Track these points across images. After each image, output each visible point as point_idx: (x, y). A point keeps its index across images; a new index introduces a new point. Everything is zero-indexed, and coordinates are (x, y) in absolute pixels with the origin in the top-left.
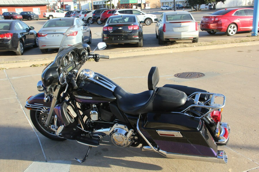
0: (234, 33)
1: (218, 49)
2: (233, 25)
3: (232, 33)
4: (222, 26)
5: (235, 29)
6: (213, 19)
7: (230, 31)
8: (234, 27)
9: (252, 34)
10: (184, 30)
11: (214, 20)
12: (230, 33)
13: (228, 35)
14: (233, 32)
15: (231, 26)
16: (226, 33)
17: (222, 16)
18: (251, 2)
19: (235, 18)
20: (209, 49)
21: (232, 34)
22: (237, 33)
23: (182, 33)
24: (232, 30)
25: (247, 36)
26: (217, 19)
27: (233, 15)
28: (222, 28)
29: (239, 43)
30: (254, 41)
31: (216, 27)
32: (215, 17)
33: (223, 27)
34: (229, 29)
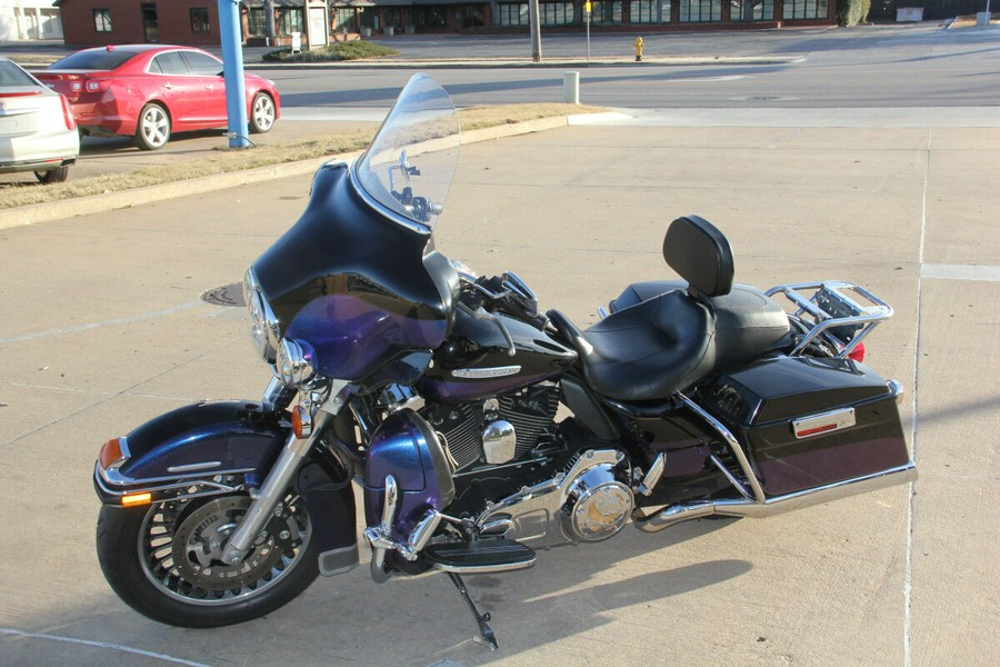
0: (163, 138)
2: (154, 110)
3: (156, 140)
4: (117, 113)
5: (164, 122)
6: (77, 86)
7: (148, 133)
8: (159, 118)
9: (231, 139)
11: (83, 87)
12: (150, 140)
13: (145, 147)
14: (159, 135)
15: (149, 114)
16: (134, 141)
17: (111, 75)
19: (154, 81)
21: (156, 144)
22: (174, 137)
23: (13, 140)
24: (155, 128)
25: (215, 149)
26: (94, 86)
27: (147, 70)
28: (120, 121)
29: (251, 172)
30: (289, 161)
31: (99, 119)
32: (84, 79)
33: (123, 118)
34: (145, 123)
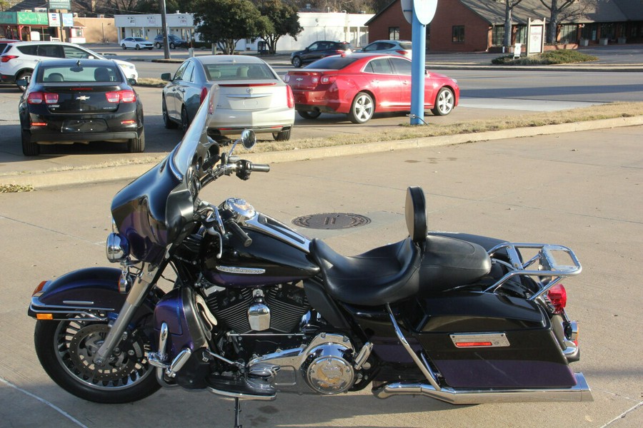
0: (368, 116)
1: (356, 156)
2: (364, 97)
3: (363, 117)
4: (338, 98)
5: (370, 105)
6: (316, 80)
7: (358, 112)
8: (367, 102)
9: (411, 119)
10: (257, 107)
11: (319, 81)
12: (359, 117)
13: (355, 122)
14: (366, 114)
15: (361, 99)
16: (348, 117)
17: (338, 73)
18: (359, 41)
19: (368, 78)
20: (333, 155)
21: (363, 120)
22: (376, 116)
23: (254, 114)
24: (363, 109)
25: (401, 125)
26: (325, 80)
27: (363, 70)
28: (339, 104)
29: (399, 142)
30: (431, 136)
31: (326, 102)
32: (321, 75)
33: (341, 101)
34: (357, 105)
